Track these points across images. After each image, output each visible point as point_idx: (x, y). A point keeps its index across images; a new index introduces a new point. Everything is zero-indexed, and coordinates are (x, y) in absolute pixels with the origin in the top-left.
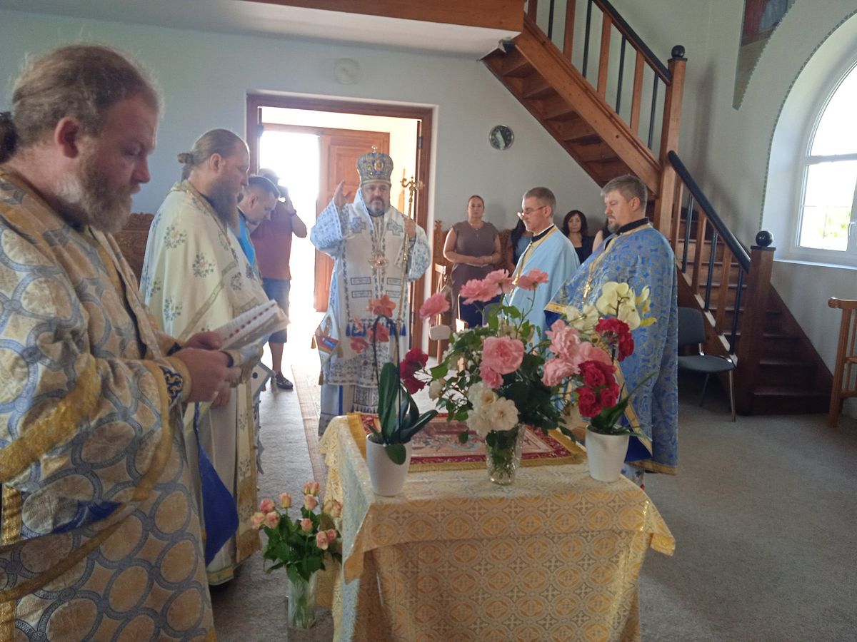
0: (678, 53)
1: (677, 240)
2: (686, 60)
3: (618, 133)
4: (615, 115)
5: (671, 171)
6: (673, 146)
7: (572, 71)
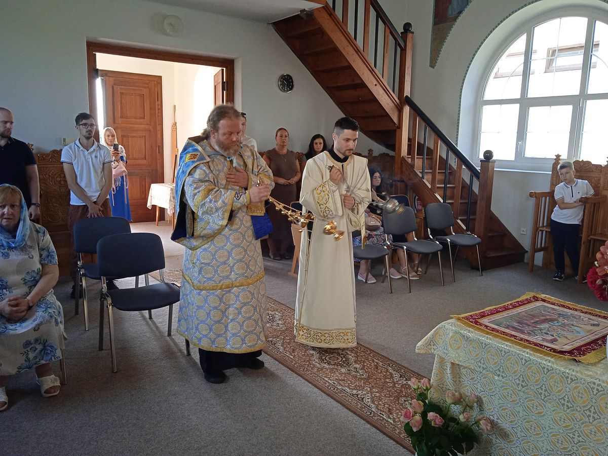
0: (407, 27)
1: (416, 157)
2: (413, 33)
3: (377, 83)
4: (374, 69)
5: (407, 110)
6: (407, 92)
7: (348, 37)
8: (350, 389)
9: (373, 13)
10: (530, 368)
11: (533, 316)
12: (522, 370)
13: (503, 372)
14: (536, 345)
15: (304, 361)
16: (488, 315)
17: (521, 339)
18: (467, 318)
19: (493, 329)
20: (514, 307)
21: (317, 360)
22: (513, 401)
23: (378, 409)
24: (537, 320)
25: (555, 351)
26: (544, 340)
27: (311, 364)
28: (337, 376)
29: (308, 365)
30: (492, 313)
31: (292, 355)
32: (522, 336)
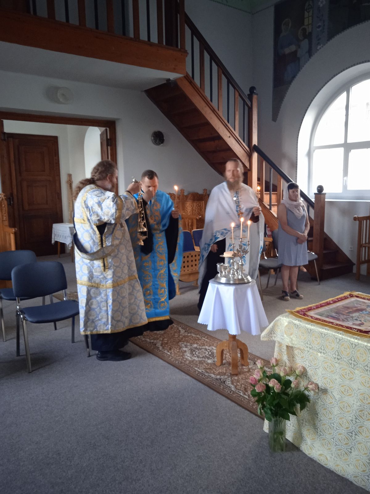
0: (252, 90)
1: (264, 192)
2: (257, 94)
3: (230, 135)
4: (228, 124)
5: (255, 156)
6: (255, 141)
7: (206, 100)
8: (215, 375)
9: (224, 80)
10: (342, 345)
11: (348, 308)
12: (337, 347)
13: (324, 350)
14: (347, 327)
15: (179, 356)
16: (314, 309)
17: (337, 325)
18: (298, 312)
19: (317, 319)
20: (335, 302)
21: (189, 355)
22: (332, 371)
23: (237, 389)
24: (351, 310)
25: (361, 331)
26: (354, 324)
27: (184, 358)
28: (204, 366)
29: (182, 359)
30: (317, 307)
31: (169, 352)
32: (338, 322)
